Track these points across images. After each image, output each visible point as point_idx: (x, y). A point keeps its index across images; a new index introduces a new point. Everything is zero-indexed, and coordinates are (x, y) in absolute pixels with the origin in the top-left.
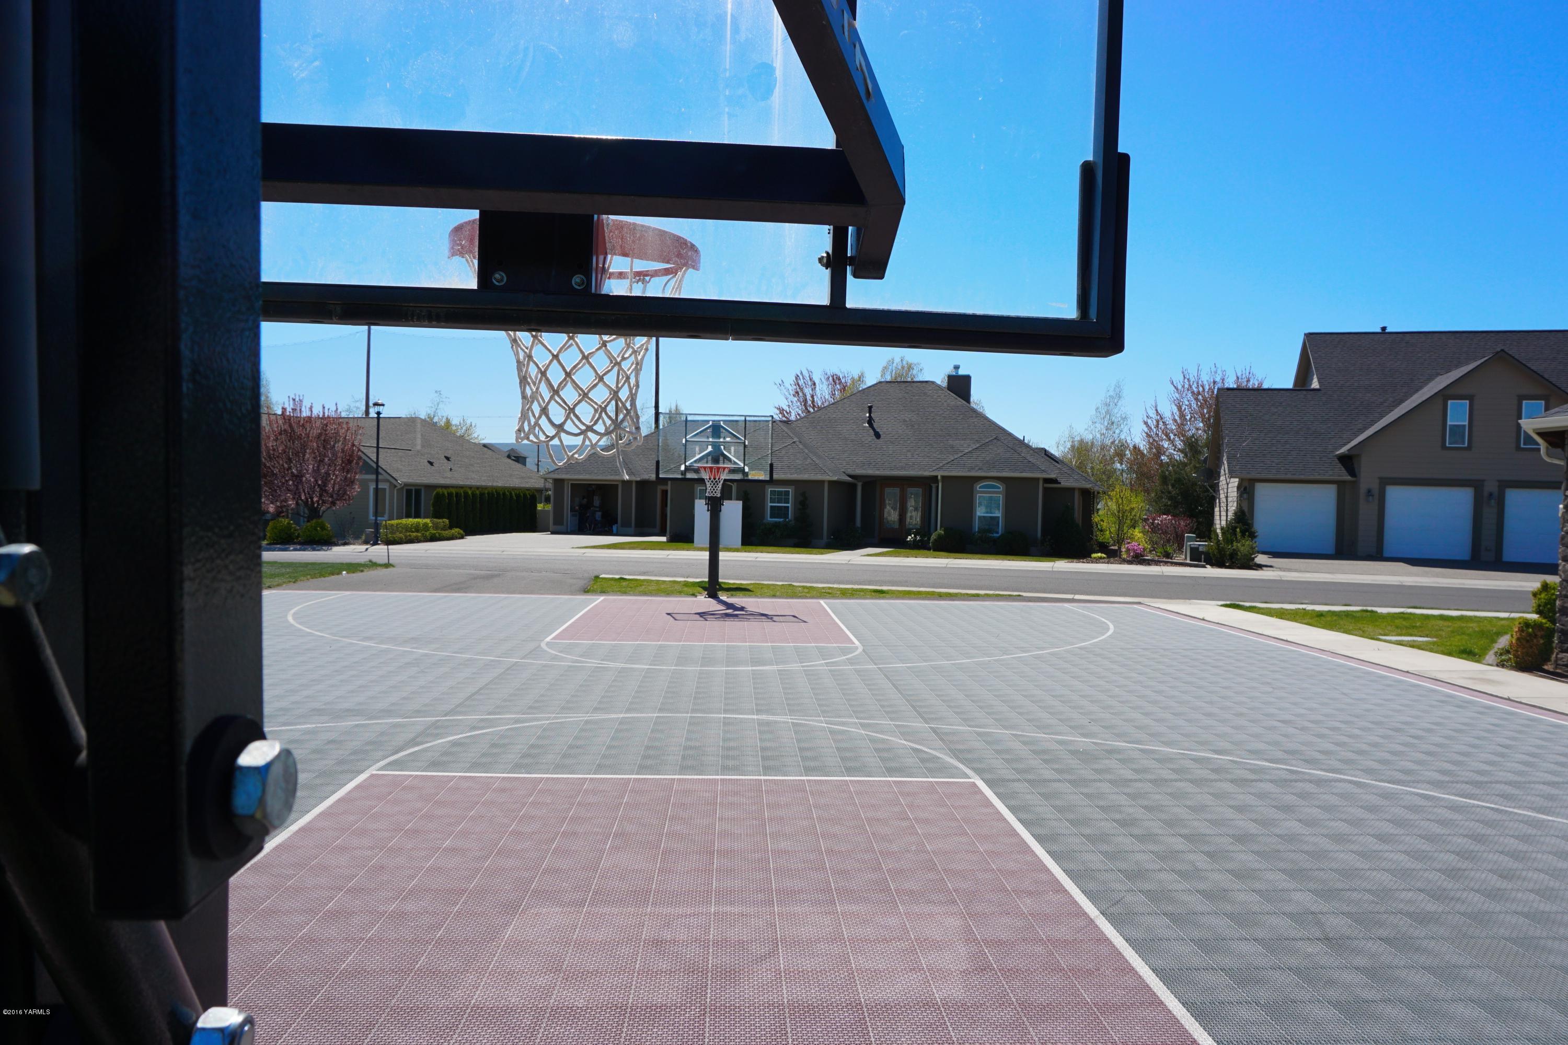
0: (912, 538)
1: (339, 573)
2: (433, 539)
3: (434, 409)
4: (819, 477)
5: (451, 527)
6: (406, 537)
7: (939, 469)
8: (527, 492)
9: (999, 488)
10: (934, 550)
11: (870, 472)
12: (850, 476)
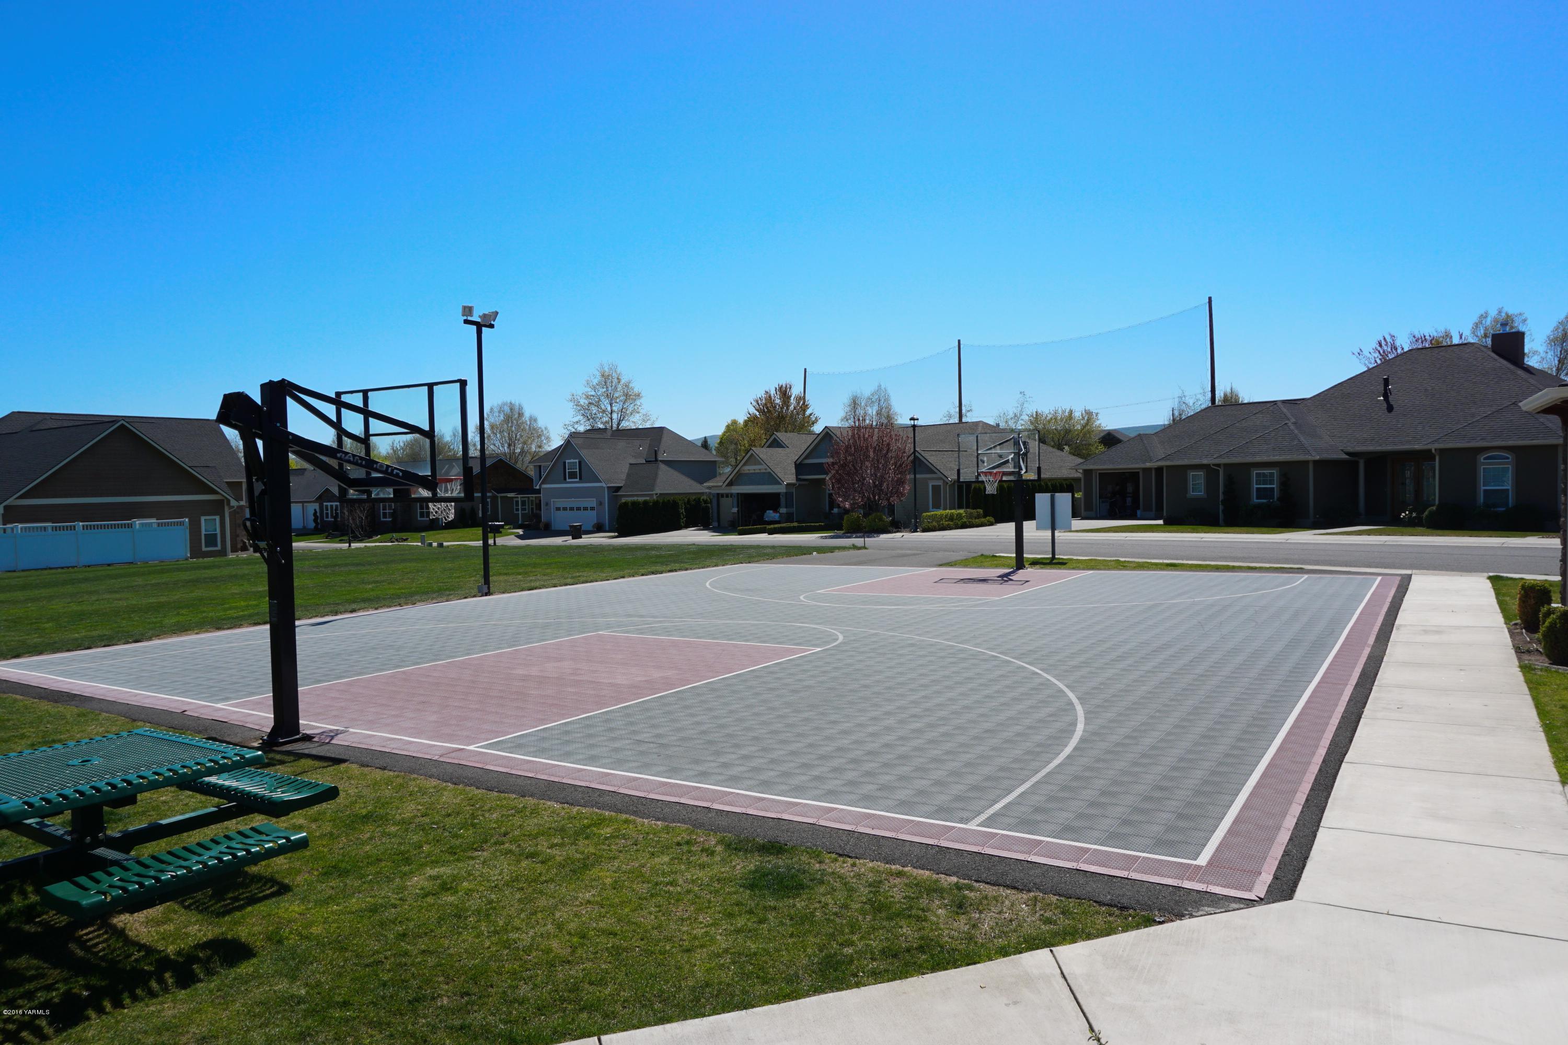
0: (1406, 515)
1: (811, 553)
2: (964, 526)
3: (1019, 409)
4: (1302, 457)
5: (985, 516)
6: (939, 525)
7: (1433, 442)
8: (1064, 483)
9: (1508, 458)
10: (1428, 527)
11: (1371, 448)
12: (1347, 454)
